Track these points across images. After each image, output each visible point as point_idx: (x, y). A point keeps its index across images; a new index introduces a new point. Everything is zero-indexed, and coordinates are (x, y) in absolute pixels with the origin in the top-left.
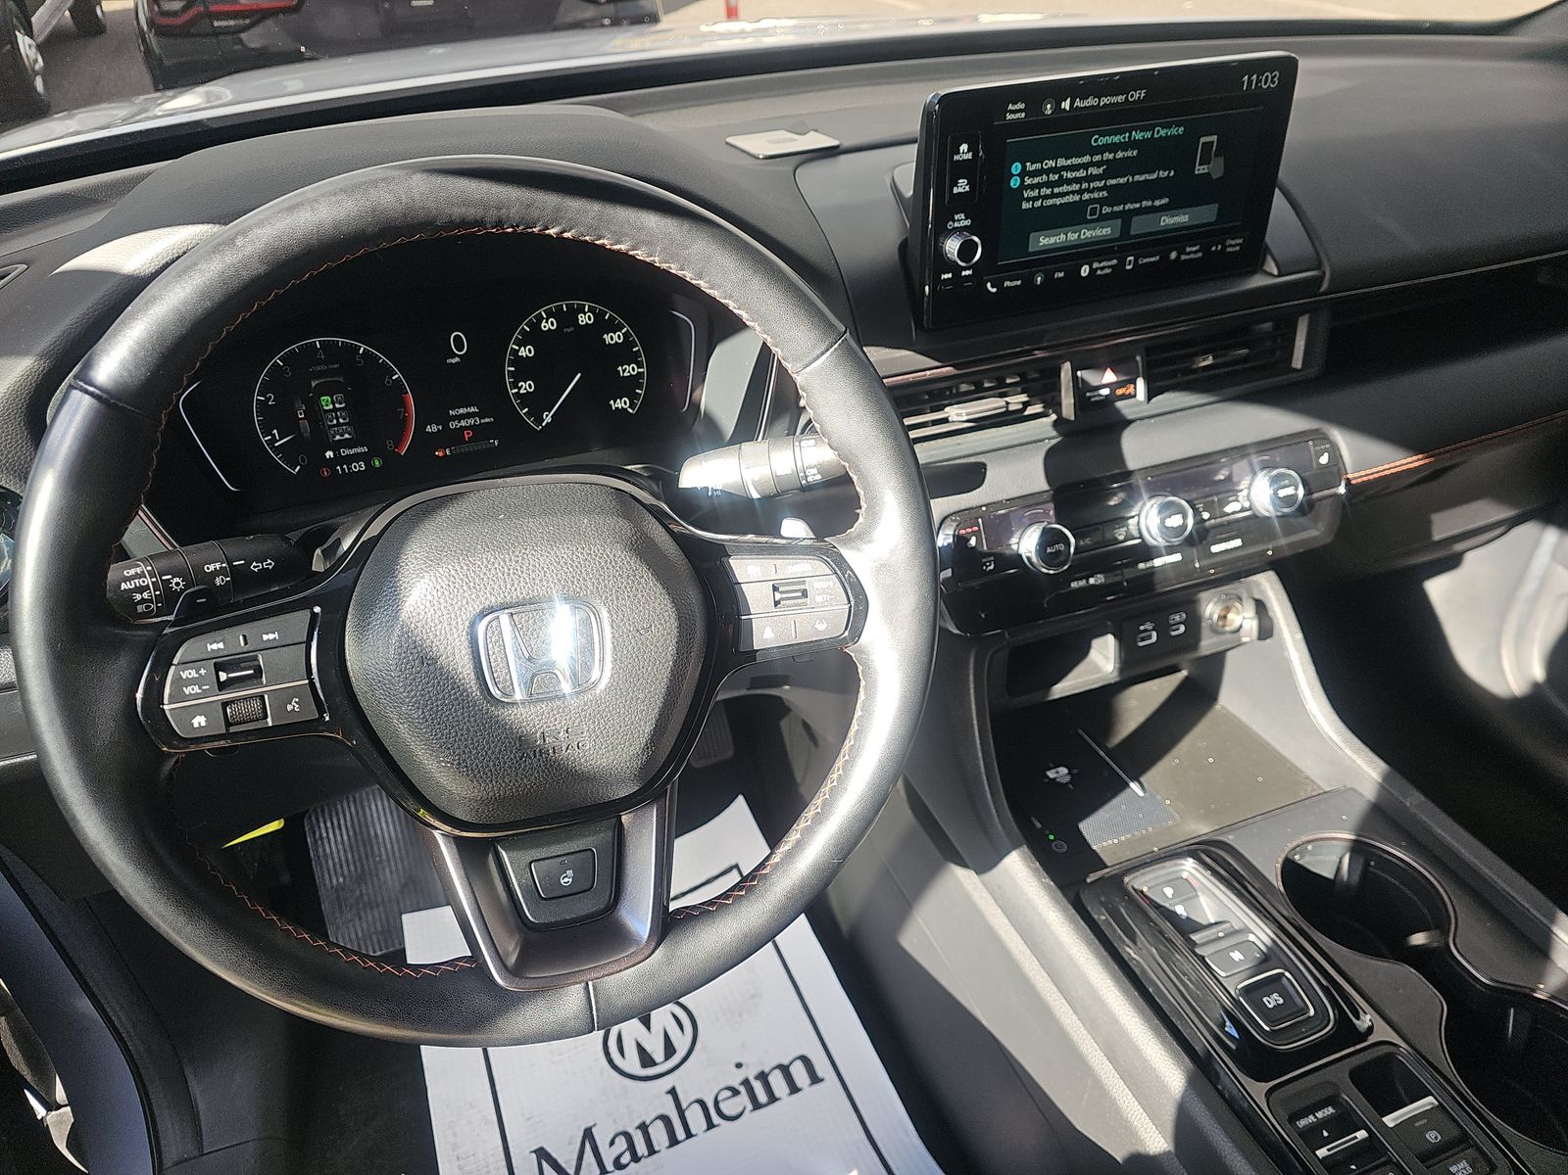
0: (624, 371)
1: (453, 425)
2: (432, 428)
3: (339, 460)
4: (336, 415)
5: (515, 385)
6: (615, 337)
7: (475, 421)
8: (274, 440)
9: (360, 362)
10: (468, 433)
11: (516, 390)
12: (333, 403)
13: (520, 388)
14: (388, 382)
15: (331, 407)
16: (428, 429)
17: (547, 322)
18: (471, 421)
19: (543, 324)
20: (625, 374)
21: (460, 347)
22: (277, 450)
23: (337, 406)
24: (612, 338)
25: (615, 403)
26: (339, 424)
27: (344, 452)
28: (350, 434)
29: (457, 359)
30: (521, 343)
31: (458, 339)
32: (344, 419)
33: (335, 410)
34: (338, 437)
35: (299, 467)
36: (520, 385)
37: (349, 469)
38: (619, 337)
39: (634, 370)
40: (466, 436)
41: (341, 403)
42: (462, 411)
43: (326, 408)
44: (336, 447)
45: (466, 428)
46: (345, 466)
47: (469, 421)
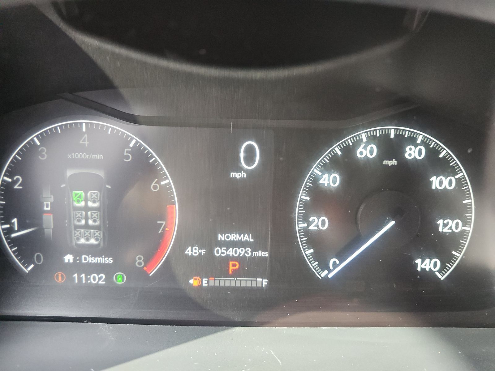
0: (445, 225)
1: (219, 252)
2: (193, 251)
3: (78, 267)
4: (86, 214)
5: (305, 218)
6: (446, 183)
7: (246, 252)
8: (10, 231)
9: (127, 157)
10: (234, 265)
11: (305, 225)
12: (86, 200)
13: (309, 224)
14: (155, 187)
15: (82, 204)
16: (188, 251)
17: (365, 148)
18: (241, 252)
19: (360, 149)
20: (446, 230)
21: (250, 158)
22: (13, 242)
23: (90, 204)
24: (441, 183)
25: (422, 262)
26: (87, 226)
27: (87, 259)
28: (97, 240)
29: (243, 175)
30: (326, 168)
31: (250, 151)
32: (95, 221)
33: (86, 209)
34: (82, 241)
35: (32, 266)
36: (311, 219)
37: (87, 279)
38: (450, 183)
39: (457, 227)
40: (231, 268)
41: (94, 202)
42: (234, 237)
43: (77, 204)
44: (78, 251)
45: (233, 258)
46: (83, 275)
47: (239, 251)
